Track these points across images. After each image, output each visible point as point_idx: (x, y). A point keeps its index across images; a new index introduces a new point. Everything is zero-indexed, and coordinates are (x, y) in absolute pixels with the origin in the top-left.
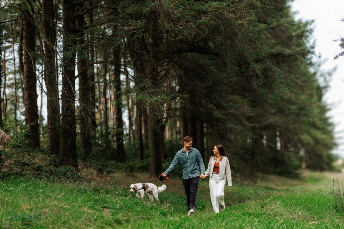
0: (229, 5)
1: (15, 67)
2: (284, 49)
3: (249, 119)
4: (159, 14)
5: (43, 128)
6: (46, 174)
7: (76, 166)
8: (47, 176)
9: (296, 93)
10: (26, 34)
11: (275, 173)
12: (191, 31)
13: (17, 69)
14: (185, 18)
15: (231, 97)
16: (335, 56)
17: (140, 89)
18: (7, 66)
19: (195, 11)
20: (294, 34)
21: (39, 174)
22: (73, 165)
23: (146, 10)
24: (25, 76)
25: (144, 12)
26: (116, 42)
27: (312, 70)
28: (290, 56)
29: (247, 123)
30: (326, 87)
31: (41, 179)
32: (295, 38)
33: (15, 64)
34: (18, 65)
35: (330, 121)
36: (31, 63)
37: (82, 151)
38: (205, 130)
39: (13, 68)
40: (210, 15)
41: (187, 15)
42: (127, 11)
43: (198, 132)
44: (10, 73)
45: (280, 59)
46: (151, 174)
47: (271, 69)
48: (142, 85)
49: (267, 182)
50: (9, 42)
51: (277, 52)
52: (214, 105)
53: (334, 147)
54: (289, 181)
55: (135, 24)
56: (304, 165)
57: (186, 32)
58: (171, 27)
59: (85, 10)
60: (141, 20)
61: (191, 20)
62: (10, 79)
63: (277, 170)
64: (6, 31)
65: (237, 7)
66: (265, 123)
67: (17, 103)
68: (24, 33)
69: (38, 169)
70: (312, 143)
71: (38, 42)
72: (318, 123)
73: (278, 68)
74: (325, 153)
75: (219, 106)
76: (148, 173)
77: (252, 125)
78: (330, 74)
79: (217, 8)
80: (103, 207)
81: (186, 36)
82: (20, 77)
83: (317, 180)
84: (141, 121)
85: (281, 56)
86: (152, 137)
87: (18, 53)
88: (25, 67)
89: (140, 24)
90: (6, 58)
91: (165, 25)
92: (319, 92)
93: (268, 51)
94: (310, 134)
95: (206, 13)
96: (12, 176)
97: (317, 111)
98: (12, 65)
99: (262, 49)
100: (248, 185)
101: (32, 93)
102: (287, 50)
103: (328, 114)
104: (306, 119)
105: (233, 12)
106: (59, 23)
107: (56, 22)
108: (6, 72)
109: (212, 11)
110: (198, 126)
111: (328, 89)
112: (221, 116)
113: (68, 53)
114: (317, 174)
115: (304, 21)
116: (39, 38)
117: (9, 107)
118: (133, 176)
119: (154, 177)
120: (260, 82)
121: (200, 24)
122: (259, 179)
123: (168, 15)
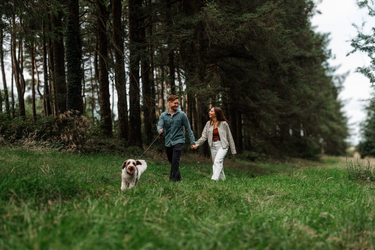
0: (261, 16)
1: (92, 75)
2: (306, 52)
3: (278, 108)
4: (205, 25)
5: (115, 122)
6: (118, 151)
7: (141, 146)
8: (119, 153)
9: (315, 90)
10: (100, 47)
11: (299, 157)
12: (231, 37)
13: (93, 77)
14: (226, 27)
15: (264, 91)
16: (347, 54)
17: (191, 83)
18: (86, 75)
19: (233, 22)
20: (314, 42)
21: (113, 152)
22: (138, 146)
23: (194, 21)
24: (100, 80)
25: (193, 22)
26: (171, 47)
27: (328, 74)
28: (311, 58)
29: (276, 112)
30: (340, 88)
31: (114, 155)
32: (314, 46)
33: (91, 73)
34: (94, 74)
35: (344, 115)
36: (105, 65)
37: (146, 137)
38: (242, 122)
39: (90, 76)
40: (246, 24)
41: (227, 25)
42: (180, 22)
43: (237, 123)
44: (88, 80)
45: (303, 60)
46: (200, 154)
47: (295, 68)
48: (192, 80)
49: (293, 163)
50: (87, 56)
51: (300, 55)
52: (250, 97)
53: (348, 137)
54: (311, 163)
55: (186, 32)
56: (323, 151)
57: (227, 38)
58: (215, 34)
59: (146, 24)
60: (191, 29)
61: (230, 28)
62: (88, 85)
63: (301, 154)
64: (84, 47)
65: (267, 18)
66: (291, 112)
67: (94, 104)
68: (99, 46)
69: (112, 148)
70: (329, 132)
71: (110, 55)
72: (335, 116)
73: (301, 67)
74: (339, 141)
75: (254, 99)
76: (198, 153)
77: (280, 113)
78: (344, 77)
79: (251, 18)
80: (163, 174)
81: (227, 41)
82: (95, 84)
83: (333, 162)
84: (191, 116)
85: (303, 58)
86: (201, 125)
87: (94, 64)
88: (100, 73)
89: (190, 32)
90: (85, 68)
91: (210, 32)
92: (335, 91)
93: (292, 54)
94: (327, 125)
95: (242, 23)
96: (92, 153)
97: (333, 106)
98: (89, 74)
99: (288, 53)
100: (278, 164)
101: (106, 93)
102: (308, 53)
103: (342, 110)
104: (324, 111)
105: (264, 21)
106: (126, 40)
107: (124, 38)
108: (85, 79)
109: (247, 21)
110: (237, 118)
111: (342, 89)
112: (255, 106)
113: (134, 56)
114: (333, 158)
115: (322, 33)
116: (110, 52)
117: (87, 107)
118: (186, 156)
119: (203, 156)
120: (286, 79)
121: (238, 32)
122: (287, 161)
123: (212, 24)
